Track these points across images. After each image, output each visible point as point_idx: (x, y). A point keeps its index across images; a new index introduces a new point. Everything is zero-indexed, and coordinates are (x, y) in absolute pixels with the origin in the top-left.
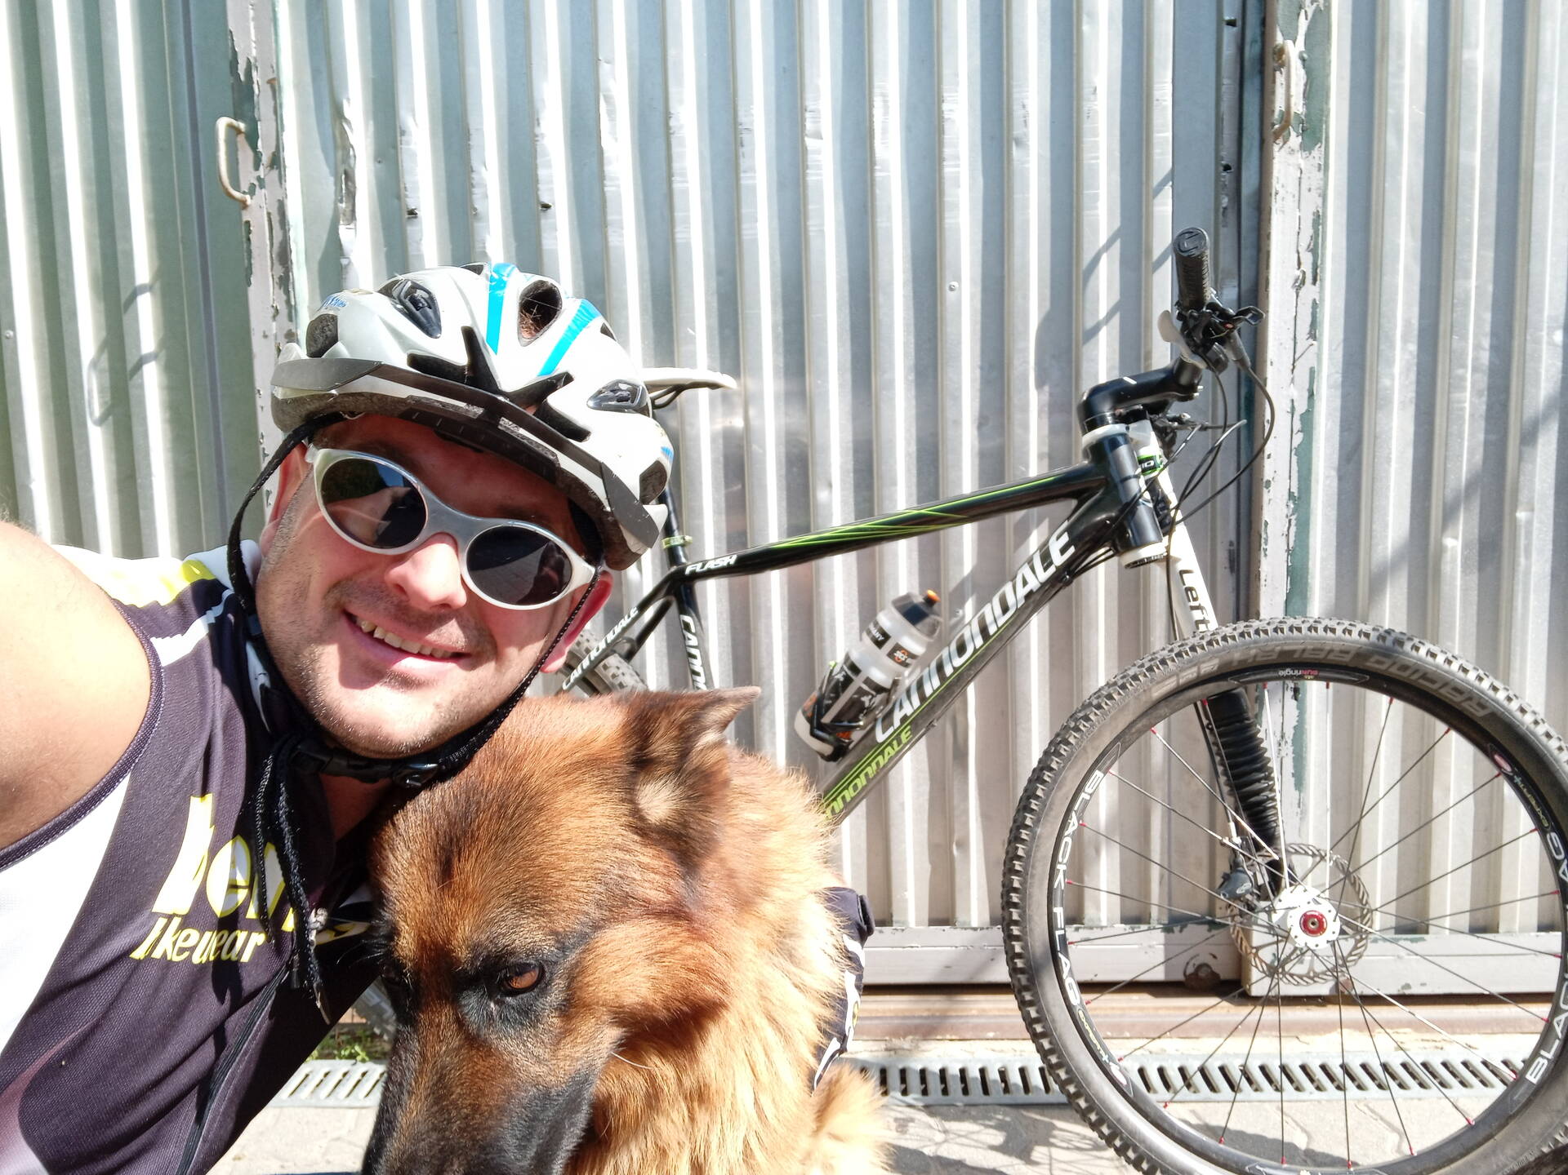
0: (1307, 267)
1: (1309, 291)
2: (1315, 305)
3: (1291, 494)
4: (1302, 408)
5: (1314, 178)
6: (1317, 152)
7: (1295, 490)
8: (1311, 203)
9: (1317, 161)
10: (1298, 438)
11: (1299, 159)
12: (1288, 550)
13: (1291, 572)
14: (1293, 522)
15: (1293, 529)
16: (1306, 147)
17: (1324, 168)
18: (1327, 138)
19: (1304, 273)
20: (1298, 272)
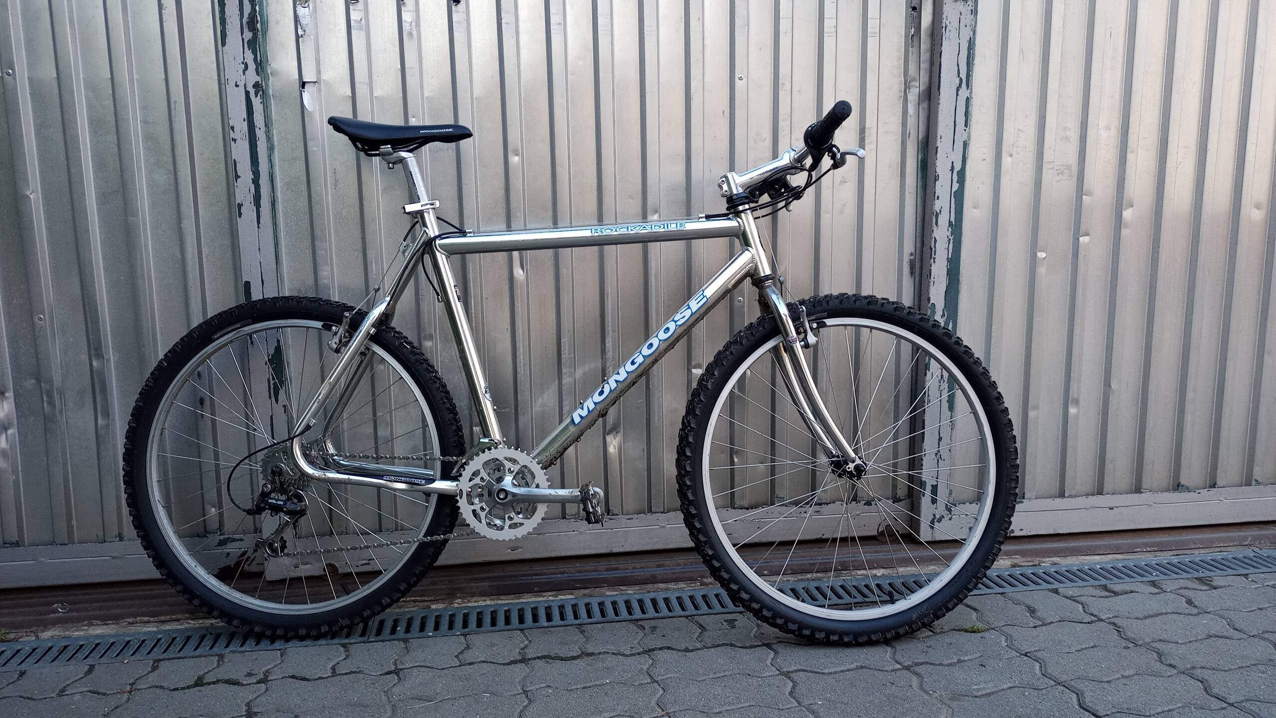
0: (963, 75)
1: (964, 93)
2: (968, 100)
3: (950, 222)
4: (958, 167)
5: (967, 18)
6: (971, 2)
7: (953, 219)
8: (966, 34)
9: (970, 8)
10: (956, 186)
11: (960, 6)
12: (948, 258)
13: (949, 272)
14: (952, 241)
15: (951, 245)
17: (975, 12)
19: (961, 80)
20: (958, 79)
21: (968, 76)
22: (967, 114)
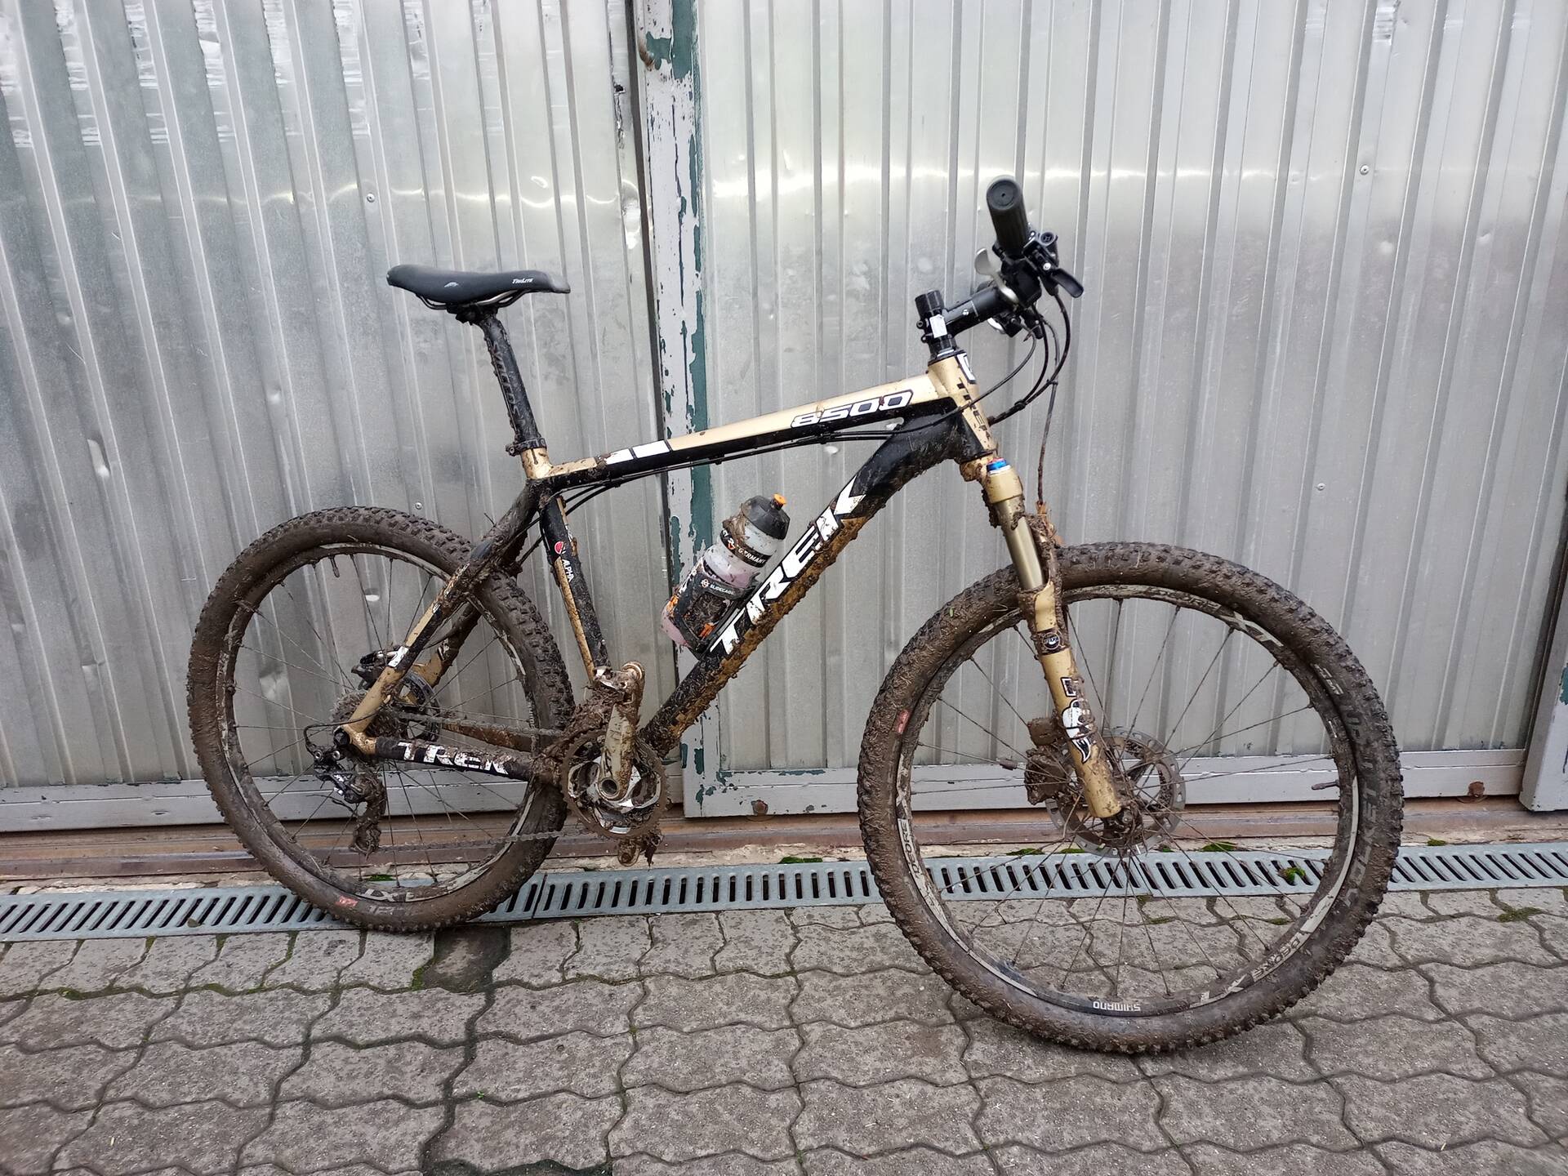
0: (687, 193)
1: (690, 220)
2: (697, 231)
3: (689, 408)
4: (692, 329)
5: (686, 107)
6: (688, 80)
7: (692, 403)
8: (685, 130)
9: (688, 89)
10: (691, 357)
11: (672, 86)
16: (678, 74)
17: (696, 95)
18: (696, 67)
19: (684, 201)
20: (679, 199)
21: (695, 195)
22: (697, 251)
